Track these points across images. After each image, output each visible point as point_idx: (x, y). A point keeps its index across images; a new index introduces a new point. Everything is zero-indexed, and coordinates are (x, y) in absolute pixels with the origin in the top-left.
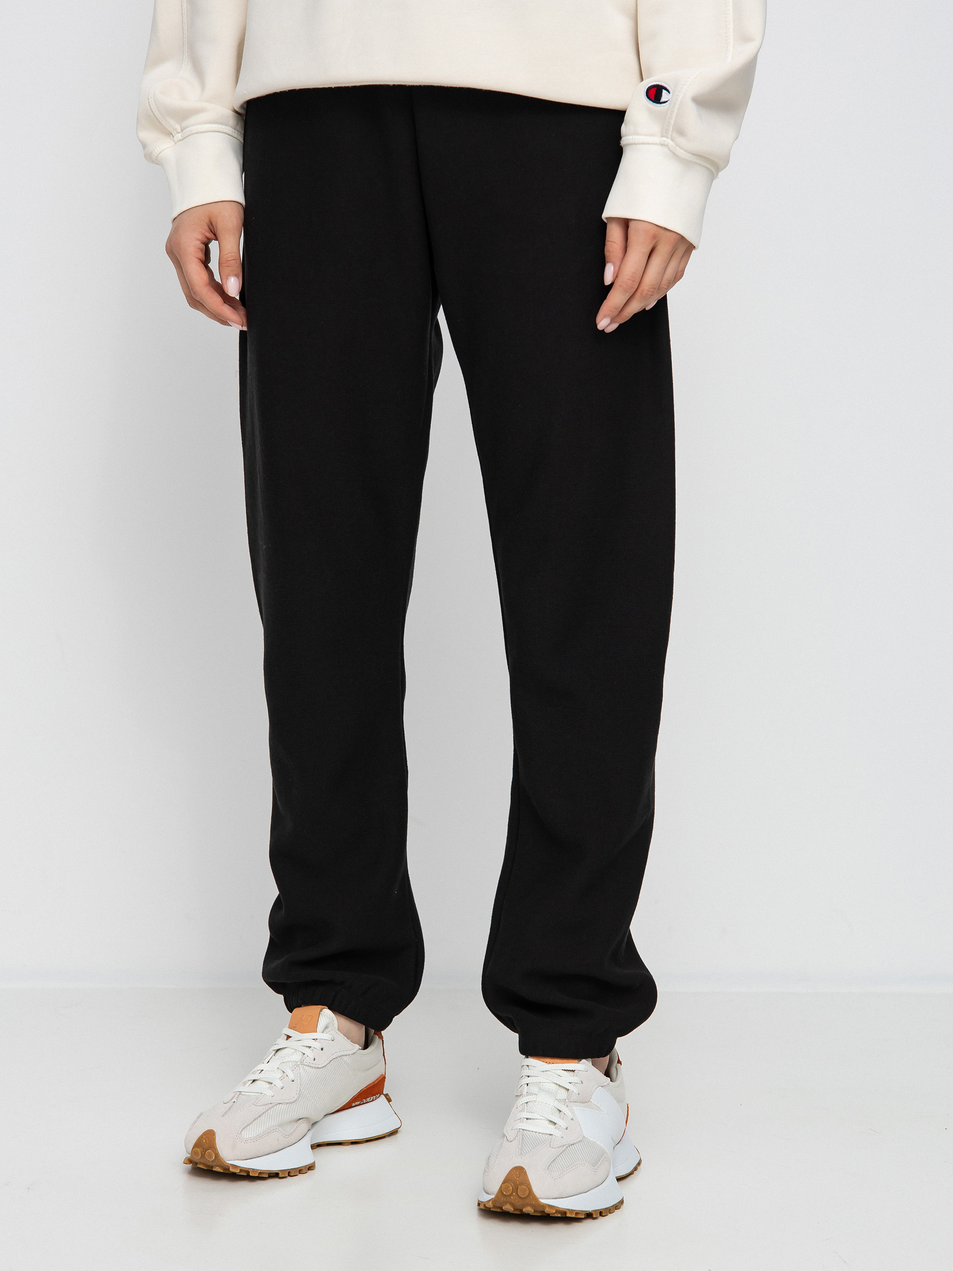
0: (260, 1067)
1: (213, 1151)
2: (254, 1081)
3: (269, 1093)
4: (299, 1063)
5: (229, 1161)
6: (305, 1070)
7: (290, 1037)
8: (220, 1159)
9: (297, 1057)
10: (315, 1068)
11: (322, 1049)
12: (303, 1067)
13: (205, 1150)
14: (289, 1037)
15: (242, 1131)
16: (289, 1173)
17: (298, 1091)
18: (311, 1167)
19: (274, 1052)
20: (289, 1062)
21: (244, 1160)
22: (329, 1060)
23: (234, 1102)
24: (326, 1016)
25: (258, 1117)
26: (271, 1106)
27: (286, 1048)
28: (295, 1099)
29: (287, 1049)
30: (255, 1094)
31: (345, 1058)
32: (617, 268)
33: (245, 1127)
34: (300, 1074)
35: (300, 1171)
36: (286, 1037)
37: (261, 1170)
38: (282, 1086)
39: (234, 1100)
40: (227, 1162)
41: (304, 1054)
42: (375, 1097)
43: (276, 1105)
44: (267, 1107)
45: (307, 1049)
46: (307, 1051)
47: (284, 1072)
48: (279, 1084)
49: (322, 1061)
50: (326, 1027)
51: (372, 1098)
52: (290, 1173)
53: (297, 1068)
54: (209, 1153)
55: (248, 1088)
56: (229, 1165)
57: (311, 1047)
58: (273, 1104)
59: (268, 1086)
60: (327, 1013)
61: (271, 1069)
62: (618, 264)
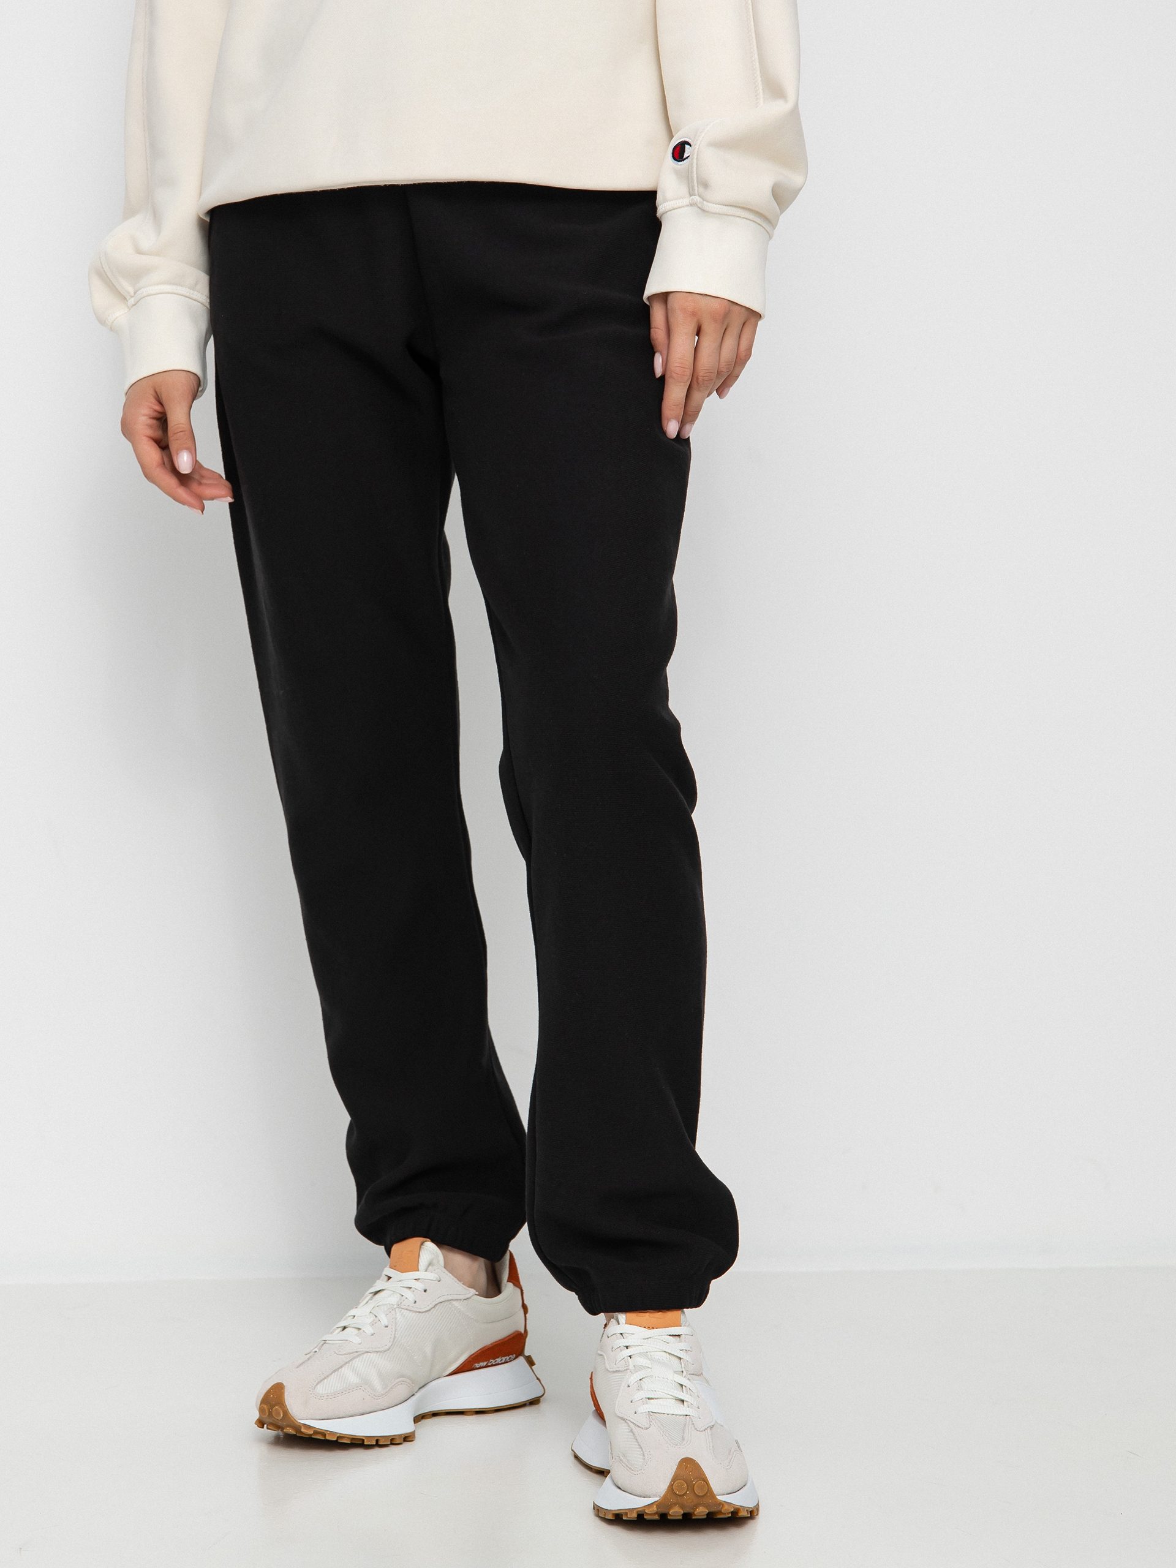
0: (352, 1312)
1: (281, 1407)
2: (344, 1328)
3: (357, 1340)
4: (395, 1306)
5: (301, 1420)
6: (402, 1314)
7: (391, 1278)
8: (289, 1418)
9: (394, 1300)
10: (416, 1312)
11: (425, 1291)
12: (401, 1311)
13: (272, 1406)
14: (389, 1278)
15: (317, 1384)
16: (377, 1441)
17: (392, 1339)
18: (407, 1438)
19: (371, 1295)
20: (383, 1305)
21: (320, 1420)
22: (434, 1304)
23: (316, 1352)
24: (429, 1250)
25: (339, 1369)
26: (356, 1354)
27: (383, 1290)
28: (387, 1347)
29: (385, 1291)
30: (340, 1342)
31: (455, 1303)
32: (665, 357)
33: (321, 1381)
34: (396, 1319)
35: (393, 1441)
36: (386, 1278)
37: (340, 1434)
38: (373, 1333)
39: (316, 1349)
40: (299, 1421)
41: (402, 1296)
42: (508, 1358)
43: (363, 1354)
44: (352, 1356)
45: (407, 1290)
46: (408, 1294)
47: (376, 1316)
48: (369, 1330)
49: (425, 1303)
50: (430, 1264)
51: (504, 1359)
52: (378, 1443)
53: (393, 1312)
54: (276, 1409)
55: (336, 1336)
56: (301, 1425)
57: (411, 1288)
58: (358, 1353)
59: (356, 1331)
60: (430, 1246)
61: (362, 1313)
62: (665, 352)
